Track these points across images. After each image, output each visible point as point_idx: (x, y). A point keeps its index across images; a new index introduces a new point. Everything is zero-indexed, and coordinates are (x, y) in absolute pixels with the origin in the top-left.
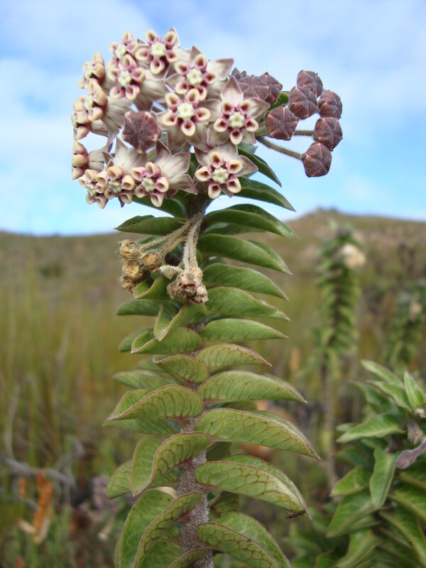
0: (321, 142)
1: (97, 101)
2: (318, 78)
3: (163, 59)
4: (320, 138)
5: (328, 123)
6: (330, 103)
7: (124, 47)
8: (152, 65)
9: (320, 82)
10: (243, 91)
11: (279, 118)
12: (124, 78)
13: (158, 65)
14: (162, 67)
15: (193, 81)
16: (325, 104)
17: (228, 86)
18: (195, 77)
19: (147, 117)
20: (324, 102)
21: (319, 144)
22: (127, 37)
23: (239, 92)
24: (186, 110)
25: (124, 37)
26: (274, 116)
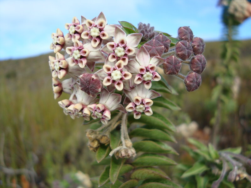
0: (194, 71)
1: (62, 66)
2: (190, 30)
3: (98, 37)
4: (194, 69)
5: (198, 60)
6: (198, 46)
7: (74, 27)
8: (92, 42)
9: (191, 33)
10: (148, 51)
11: (171, 64)
12: (76, 54)
13: (95, 41)
14: (98, 42)
15: (119, 54)
16: (196, 47)
17: (140, 52)
18: (120, 52)
19: (93, 79)
20: (195, 46)
21: (194, 73)
22: (75, 20)
23: (147, 54)
24: (116, 75)
25: (73, 20)
26: (168, 62)
